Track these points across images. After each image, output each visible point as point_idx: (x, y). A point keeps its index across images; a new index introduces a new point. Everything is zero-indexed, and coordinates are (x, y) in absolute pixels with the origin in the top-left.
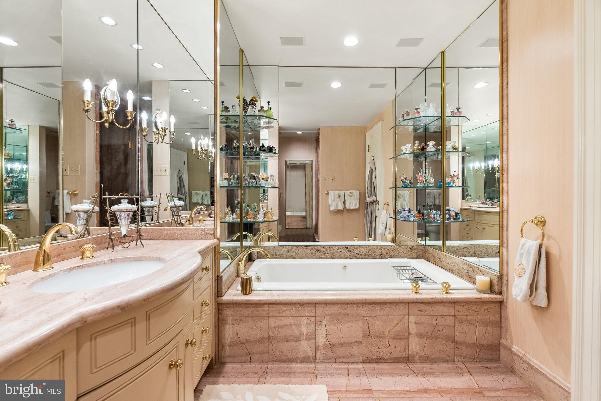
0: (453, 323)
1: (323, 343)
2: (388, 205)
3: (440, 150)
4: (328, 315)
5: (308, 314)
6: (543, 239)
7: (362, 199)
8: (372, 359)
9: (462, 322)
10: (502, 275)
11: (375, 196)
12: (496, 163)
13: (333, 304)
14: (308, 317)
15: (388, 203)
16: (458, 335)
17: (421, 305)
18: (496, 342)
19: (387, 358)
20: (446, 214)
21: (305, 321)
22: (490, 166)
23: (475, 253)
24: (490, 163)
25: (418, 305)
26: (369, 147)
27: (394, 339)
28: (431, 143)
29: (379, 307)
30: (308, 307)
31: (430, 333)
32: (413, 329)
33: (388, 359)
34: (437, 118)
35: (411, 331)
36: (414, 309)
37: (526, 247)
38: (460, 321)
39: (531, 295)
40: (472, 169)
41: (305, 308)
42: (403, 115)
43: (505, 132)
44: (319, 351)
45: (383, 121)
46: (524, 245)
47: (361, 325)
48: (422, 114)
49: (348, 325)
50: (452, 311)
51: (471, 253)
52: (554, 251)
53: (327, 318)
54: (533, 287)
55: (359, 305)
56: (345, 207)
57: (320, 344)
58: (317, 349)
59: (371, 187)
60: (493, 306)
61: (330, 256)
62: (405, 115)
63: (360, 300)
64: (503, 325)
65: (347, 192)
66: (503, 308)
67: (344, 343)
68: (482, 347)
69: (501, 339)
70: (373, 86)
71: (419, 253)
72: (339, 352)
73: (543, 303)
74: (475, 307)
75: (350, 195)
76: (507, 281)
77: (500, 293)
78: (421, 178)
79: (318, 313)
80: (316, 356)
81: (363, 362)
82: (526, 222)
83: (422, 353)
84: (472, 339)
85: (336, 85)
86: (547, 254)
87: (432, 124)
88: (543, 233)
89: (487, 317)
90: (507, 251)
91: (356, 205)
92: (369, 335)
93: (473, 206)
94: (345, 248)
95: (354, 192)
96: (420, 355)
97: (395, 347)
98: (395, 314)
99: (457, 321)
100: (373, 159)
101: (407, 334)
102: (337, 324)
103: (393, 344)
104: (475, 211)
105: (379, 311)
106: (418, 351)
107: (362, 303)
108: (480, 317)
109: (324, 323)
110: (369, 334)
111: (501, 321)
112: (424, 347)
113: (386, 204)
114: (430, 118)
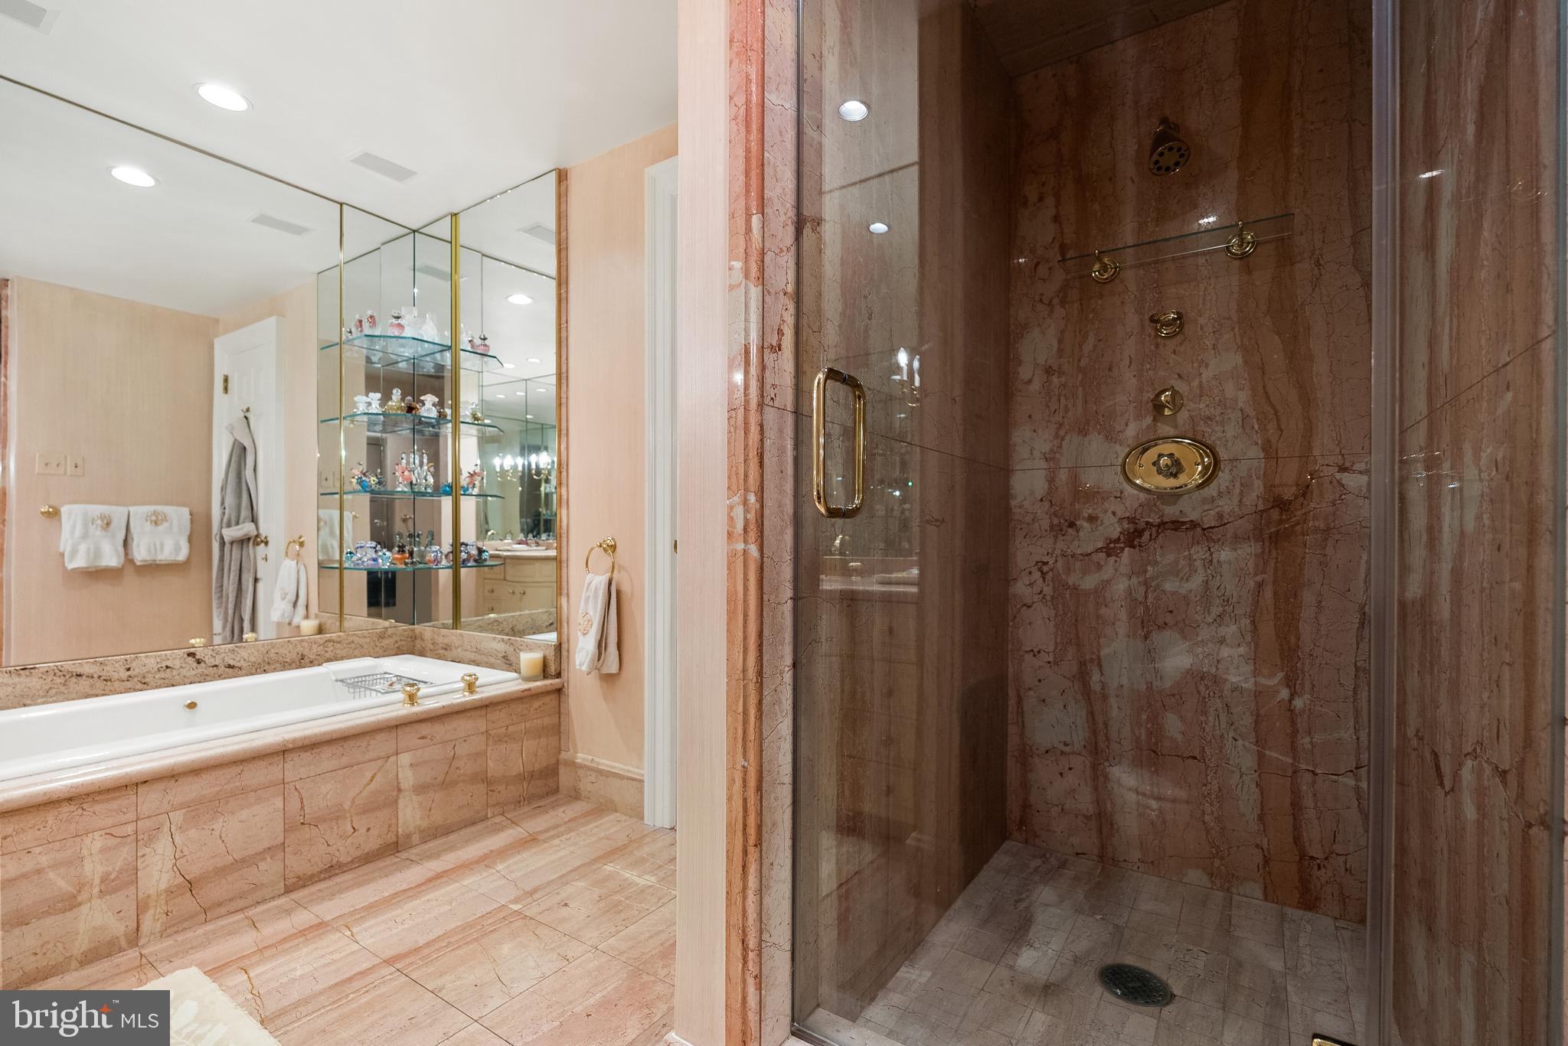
0: (484, 747)
1: (163, 886)
2: (302, 544)
3: (446, 416)
4: (182, 806)
5: (110, 822)
6: (613, 572)
7: (199, 532)
8: (312, 876)
9: (500, 740)
10: (560, 644)
11: (253, 521)
12: (543, 460)
13: (197, 775)
14: (108, 831)
15: (300, 538)
16: (494, 768)
17: (423, 725)
18: (553, 761)
19: (349, 860)
20: (461, 551)
21: (98, 843)
22: (533, 466)
23: (513, 629)
24: (533, 458)
25: (416, 726)
26: (226, 380)
27: (364, 812)
28: (430, 399)
29: (327, 752)
30: (107, 801)
31: (440, 779)
32: (408, 779)
33: (352, 861)
34: (440, 348)
35: (402, 786)
36: (409, 737)
37: (593, 585)
38: (496, 739)
39: (599, 660)
40: (498, 469)
41: (98, 808)
42: (360, 322)
43: (564, 401)
44: (151, 912)
45: (284, 316)
46: (590, 584)
47: (280, 805)
48: (408, 332)
49: (244, 814)
50: (481, 724)
51: (506, 631)
52: (626, 589)
53: (177, 817)
54: (601, 645)
55: (277, 759)
56: (129, 560)
57: (152, 892)
58: (141, 908)
59: (239, 497)
60: (547, 699)
61: (128, 684)
62: (366, 325)
63: (278, 744)
64: (562, 729)
65: (139, 512)
66: (563, 698)
67: (232, 864)
68: (532, 775)
69: (560, 753)
70: (263, 220)
71: (399, 643)
72: (214, 892)
73: (614, 669)
74: (519, 708)
75: (154, 518)
76: (568, 651)
77: (558, 675)
78: (406, 473)
79: (145, 809)
80: (138, 927)
81: (288, 891)
82: (592, 549)
83: (425, 824)
84: (516, 767)
85: (132, 175)
86: (618, 593)
87: (428, 359)
88: (613, 563)
89: (539, 721)
90: (568, 602)
91: (177, 549)
92: (302, 824)
93: (502, 548)
94: (186, 656)
95: (169, 510)
96: (422, 828)
97: (369, 829)
98: (367, 757)
99: (490, 742)
100: (246, 417)
101: (395, 793)
102: (210, 821)
103: (361, 824)
104: (506, 558)
105: (327, 759)
106: (418, 822)
107: (283, 752)
108: (528, 724)
109: (166, 829)
110: (302, 821)
111: (560, 722)
112: (430, 810)
113: (294, 541)
114: (426, 345)
